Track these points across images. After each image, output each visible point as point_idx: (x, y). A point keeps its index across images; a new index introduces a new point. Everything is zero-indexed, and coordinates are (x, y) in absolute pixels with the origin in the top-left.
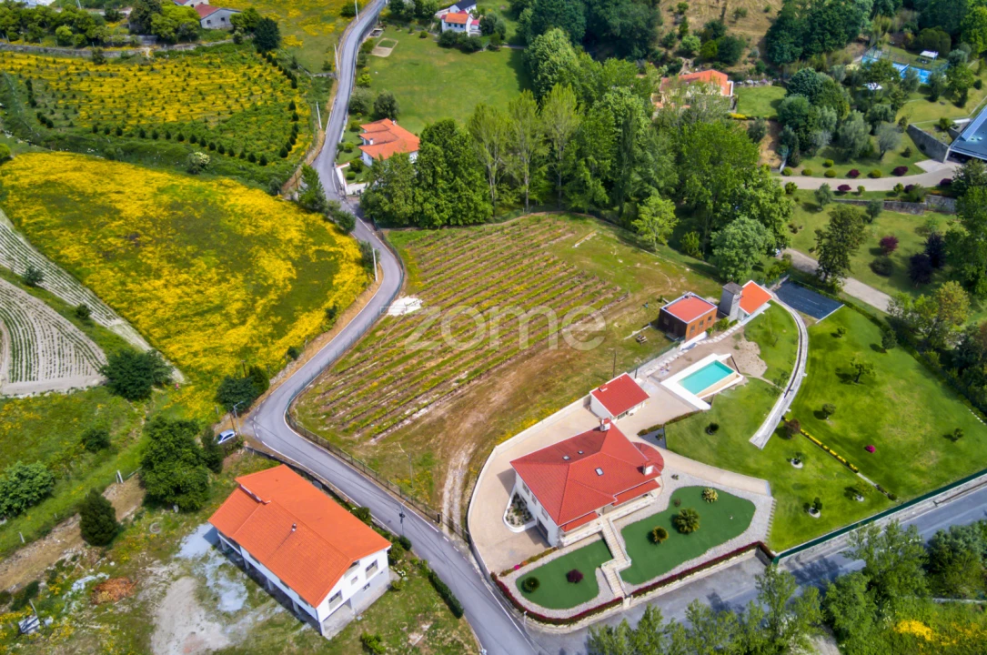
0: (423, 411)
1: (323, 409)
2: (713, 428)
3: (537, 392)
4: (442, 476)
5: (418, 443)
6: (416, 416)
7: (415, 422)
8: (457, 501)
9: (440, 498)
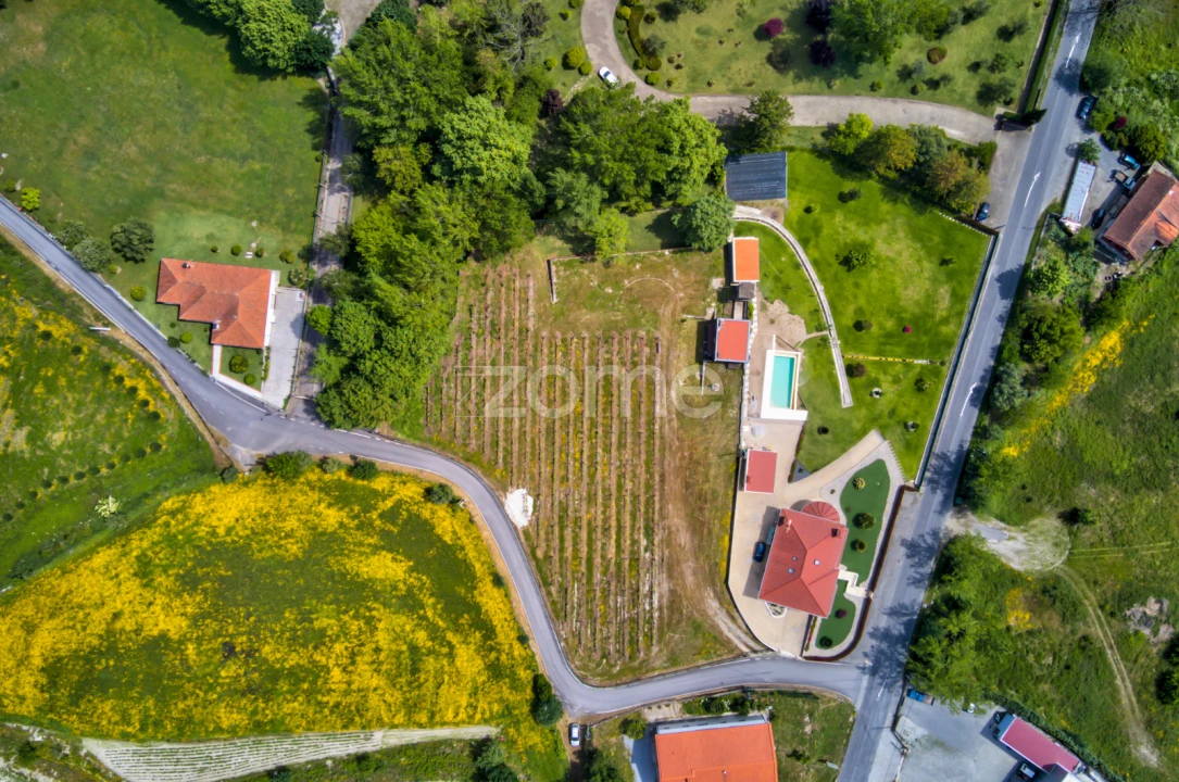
0: (656, 597)
1: (597, 656)
2: (824, 431)
3: (701, 509)
4: (714, 626)
5: (679, 622)
6: (656, 604)
7: (660, 609)
8: (739, 632)
9: (729, 641)
